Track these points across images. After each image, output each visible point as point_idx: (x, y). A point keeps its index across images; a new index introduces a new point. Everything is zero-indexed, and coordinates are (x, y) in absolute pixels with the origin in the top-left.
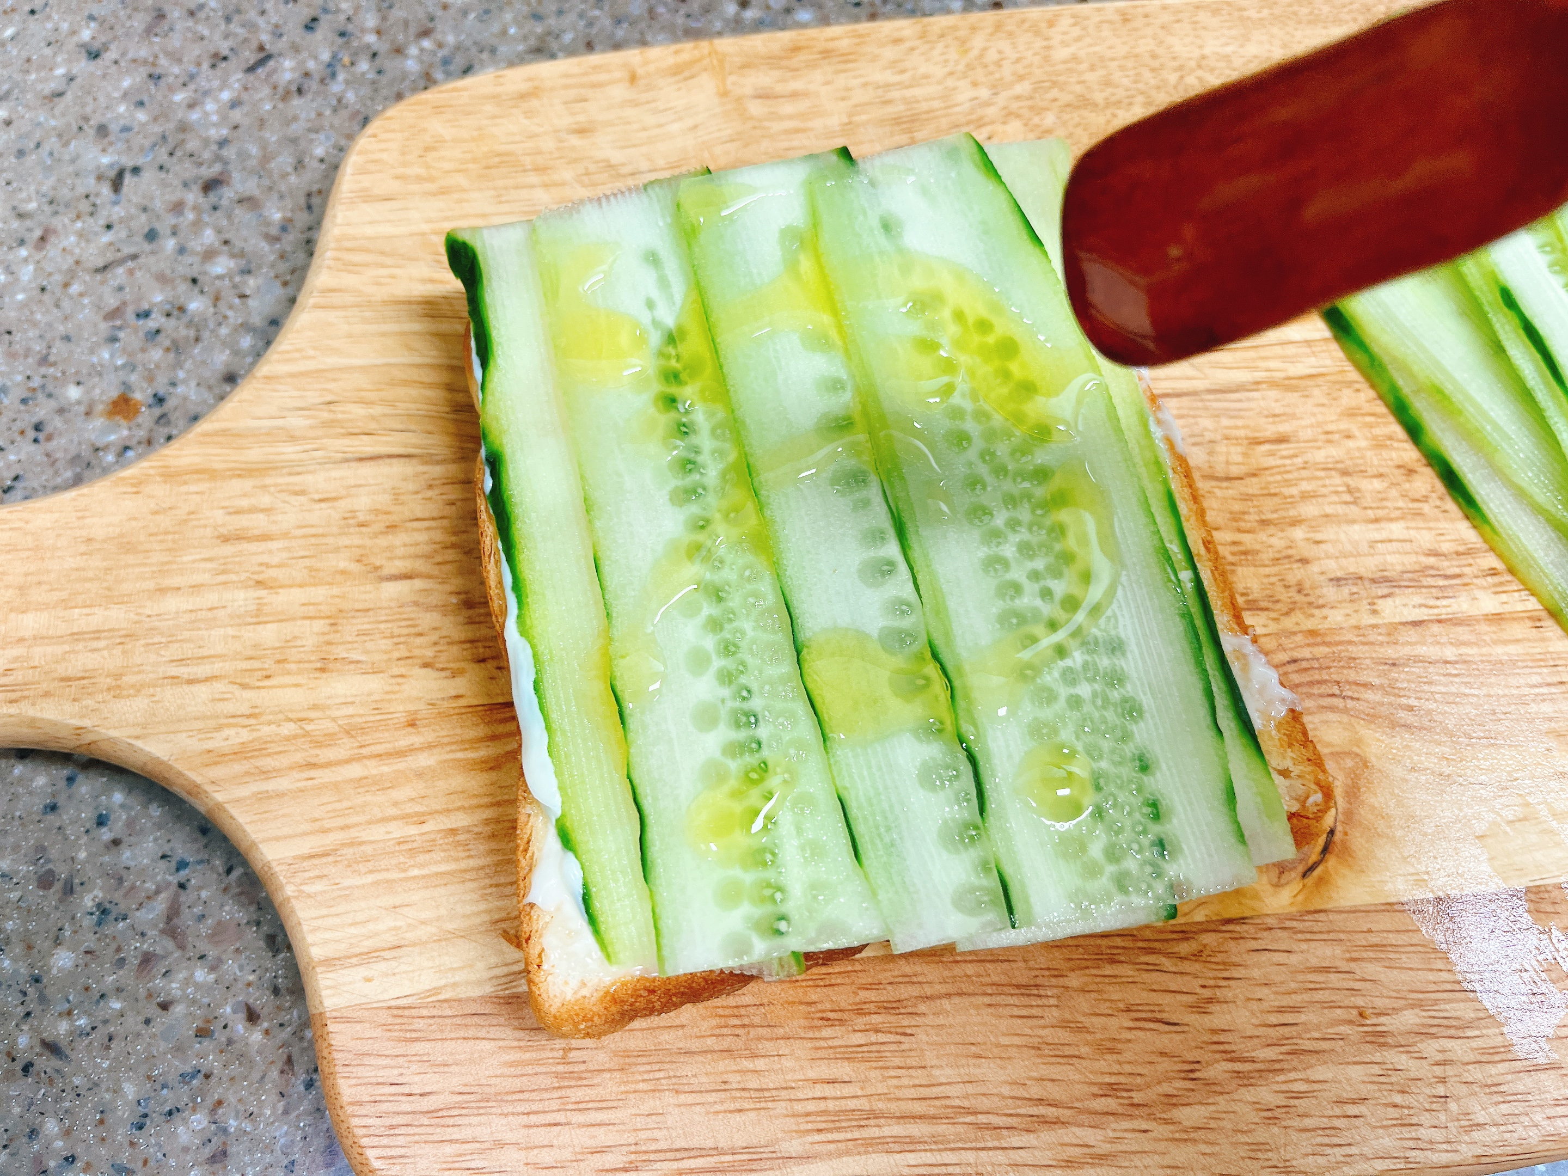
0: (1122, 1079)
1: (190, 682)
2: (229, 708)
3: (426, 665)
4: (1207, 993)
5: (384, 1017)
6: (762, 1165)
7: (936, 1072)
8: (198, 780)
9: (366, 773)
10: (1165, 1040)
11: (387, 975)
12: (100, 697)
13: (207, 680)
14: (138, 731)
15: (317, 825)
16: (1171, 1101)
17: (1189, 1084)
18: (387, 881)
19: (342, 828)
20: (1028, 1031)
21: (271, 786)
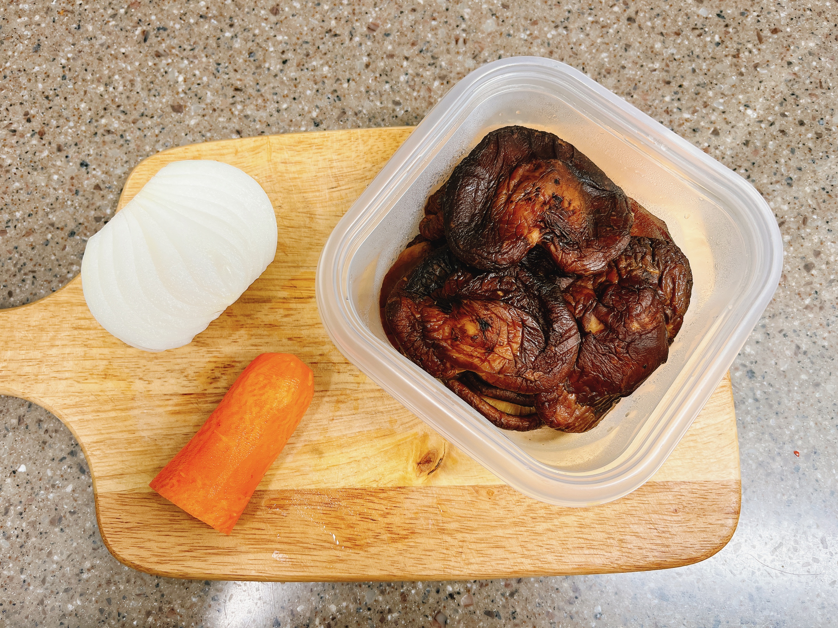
0: (354, 537)
1: (60, 379)
2: (73, 389)
3: (140, 379)
4: (387, 511)
5: (116, 497)
6: (232, 553)
7: (293, 529)
8: (61, 413)
9: (116, 415)
10: (372, 525)
11: (118, 483)
12: (30, 383)
13: (66, 379)
14: (42, 395)
15: (99, 432)
16: (368, 545)
17: (375, 540)
18: (121, 452)
19: (108, 433)
20: (325, 518)
21: (86, 417)
